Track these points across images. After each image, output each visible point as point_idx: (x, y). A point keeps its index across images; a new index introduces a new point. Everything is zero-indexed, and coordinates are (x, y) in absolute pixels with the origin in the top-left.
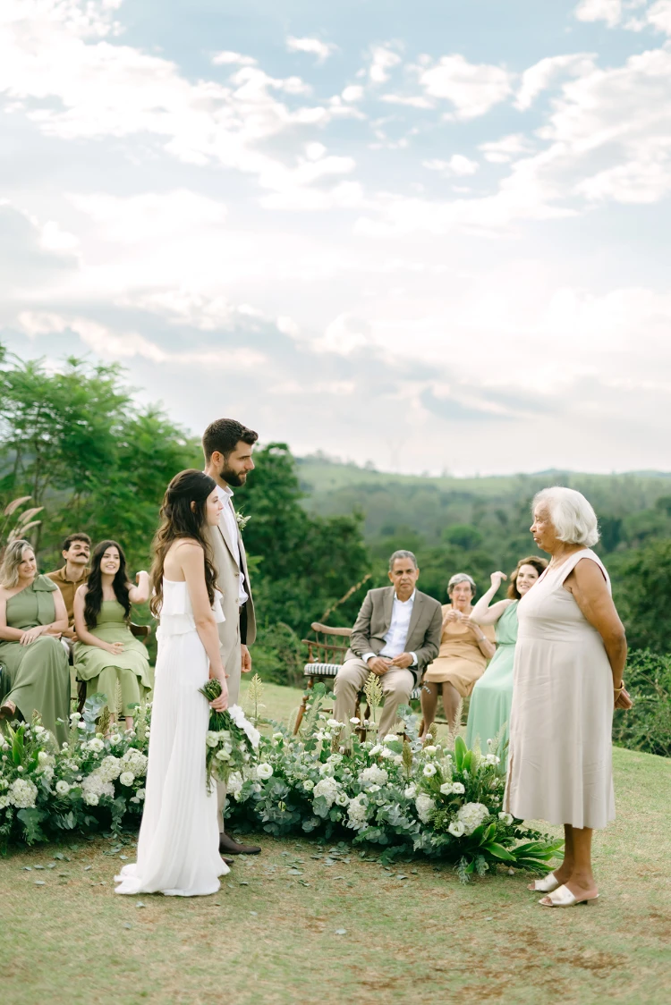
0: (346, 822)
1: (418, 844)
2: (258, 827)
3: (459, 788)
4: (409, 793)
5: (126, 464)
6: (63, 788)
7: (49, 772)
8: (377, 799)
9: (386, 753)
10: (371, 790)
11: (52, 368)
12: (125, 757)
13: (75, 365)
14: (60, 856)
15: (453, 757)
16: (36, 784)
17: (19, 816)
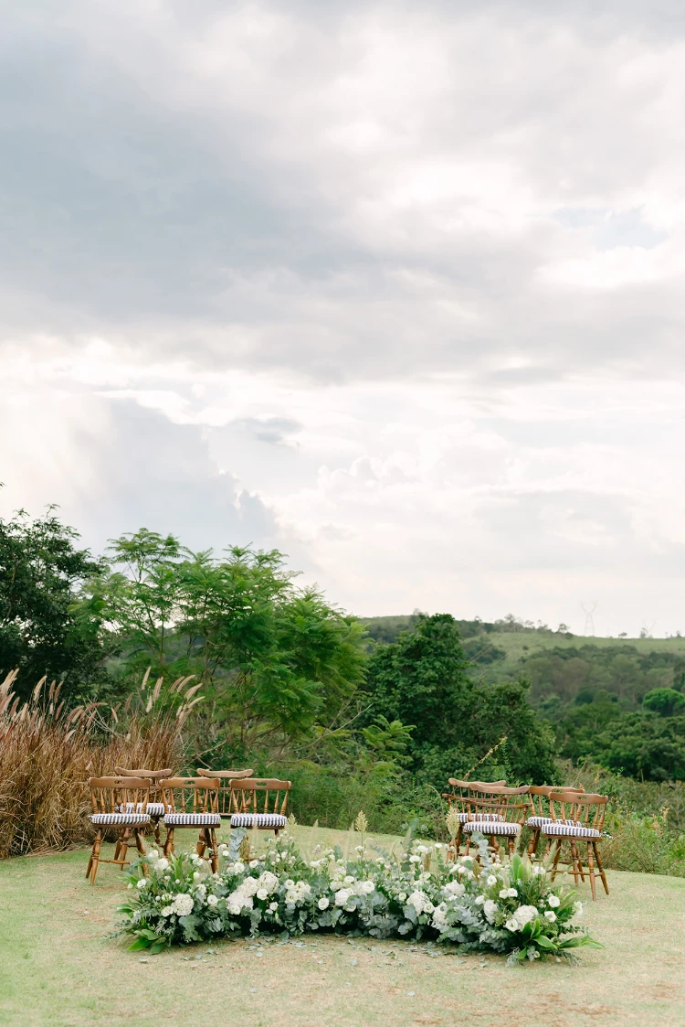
0: (431, 923)
1: (482, 938)
2: (365, 933)
3: (513, 893)
4: (479, 900)
6: (213, 901)
7: (203, 888)
8: (454, 906)
9: (462, 870)
10: (450, 899)
11: (220, 559)
12: (262, 877)
13: (239, 556)
14: (211, 951)
15: (511, 871)
16: (193, 897)
17: (180, 921)
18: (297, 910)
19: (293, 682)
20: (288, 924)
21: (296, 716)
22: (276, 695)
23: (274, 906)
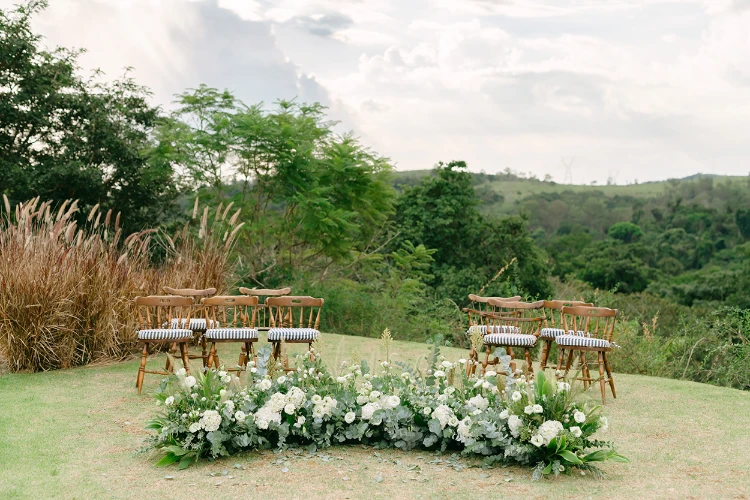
0: (455, 437)
1: (507, 453)
2: (391, 444)
3: (539, 409)
4: (503, 415)
5: (325, 181)
6: (240, 416)
7: (230, 404)
8: (478, 420)
9: (486, 385)
10: (475, 413)
11: (270, 109)
12: (289, 393)
13: (286, 108)
14: (238, 466)
15: (536, 387)
16: (220, 413)
17: (208, 437)
18: (324, 424)
19: (332, 213)
20: (316, 436)
21: (336, 241)
22: (317, 224)
23: (301, 420)
